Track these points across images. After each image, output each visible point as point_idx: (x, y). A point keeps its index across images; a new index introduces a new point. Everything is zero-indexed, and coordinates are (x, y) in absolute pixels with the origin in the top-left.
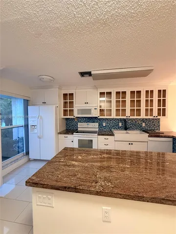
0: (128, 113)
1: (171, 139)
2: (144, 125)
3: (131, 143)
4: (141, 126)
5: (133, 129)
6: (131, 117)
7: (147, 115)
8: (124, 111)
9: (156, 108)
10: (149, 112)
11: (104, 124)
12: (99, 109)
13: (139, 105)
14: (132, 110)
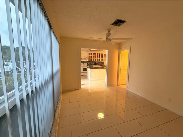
2: (100, 64)
6: (97, 61)
8: (95, 59)
9: (103, 59)
10: (102, 60)
11: (89, 64)
12: (88, 58)
13: (99, 58)
14: (98, 59)
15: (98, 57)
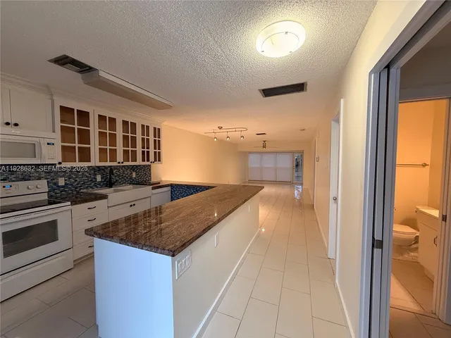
0: (120, 157)
1: (169, 188)
2: (134, 175)
3: (132, 203)
4: (131, 178)
5: (121, 184)
6: (126, 164)
7: (143, 160)
8: (114, 152)
9: (152, 150)
10: (146, 156)
11: (62, 182)
12: (59, 144)
13: (134, 145)
14: (126, 152)
15: (125, 138)
